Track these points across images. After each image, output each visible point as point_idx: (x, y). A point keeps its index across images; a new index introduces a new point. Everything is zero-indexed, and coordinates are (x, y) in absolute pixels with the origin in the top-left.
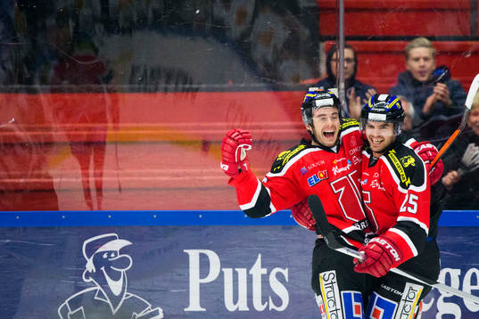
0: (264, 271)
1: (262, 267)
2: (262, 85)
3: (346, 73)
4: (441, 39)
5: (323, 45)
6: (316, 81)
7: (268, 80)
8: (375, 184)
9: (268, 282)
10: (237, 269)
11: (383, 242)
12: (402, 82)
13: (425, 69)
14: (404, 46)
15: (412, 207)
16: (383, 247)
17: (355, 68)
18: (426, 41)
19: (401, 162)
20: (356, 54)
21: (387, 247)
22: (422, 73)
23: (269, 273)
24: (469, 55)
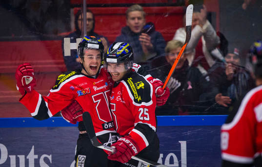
0: (36, 157)
1: (35, 154)
2: (33, 36)
3: (88, 28)
4: (149, 6)
5: (72, 10)
6: (69, 33)
7: (38, 33)
8: (119, 99)
9: (39, 164)
10: (18, 156)
11: (127, 141)
12: (123, 33)
13: (139, 25)
14: (125, 10)
15: (146, 116)
16: (127, 145)
17: (94, 25)
18: (140, 7)
19: (135, 85)
20: (94, 15)
21: (130, 145)
22: (137, 27)
23: (39, 158)
24: (167, 16)
